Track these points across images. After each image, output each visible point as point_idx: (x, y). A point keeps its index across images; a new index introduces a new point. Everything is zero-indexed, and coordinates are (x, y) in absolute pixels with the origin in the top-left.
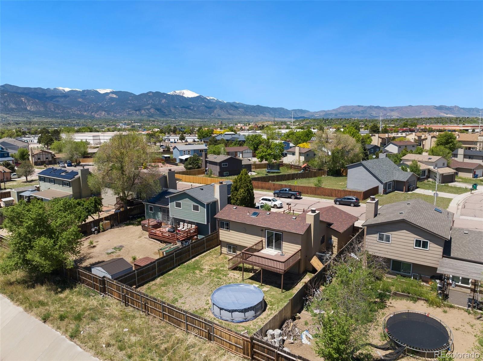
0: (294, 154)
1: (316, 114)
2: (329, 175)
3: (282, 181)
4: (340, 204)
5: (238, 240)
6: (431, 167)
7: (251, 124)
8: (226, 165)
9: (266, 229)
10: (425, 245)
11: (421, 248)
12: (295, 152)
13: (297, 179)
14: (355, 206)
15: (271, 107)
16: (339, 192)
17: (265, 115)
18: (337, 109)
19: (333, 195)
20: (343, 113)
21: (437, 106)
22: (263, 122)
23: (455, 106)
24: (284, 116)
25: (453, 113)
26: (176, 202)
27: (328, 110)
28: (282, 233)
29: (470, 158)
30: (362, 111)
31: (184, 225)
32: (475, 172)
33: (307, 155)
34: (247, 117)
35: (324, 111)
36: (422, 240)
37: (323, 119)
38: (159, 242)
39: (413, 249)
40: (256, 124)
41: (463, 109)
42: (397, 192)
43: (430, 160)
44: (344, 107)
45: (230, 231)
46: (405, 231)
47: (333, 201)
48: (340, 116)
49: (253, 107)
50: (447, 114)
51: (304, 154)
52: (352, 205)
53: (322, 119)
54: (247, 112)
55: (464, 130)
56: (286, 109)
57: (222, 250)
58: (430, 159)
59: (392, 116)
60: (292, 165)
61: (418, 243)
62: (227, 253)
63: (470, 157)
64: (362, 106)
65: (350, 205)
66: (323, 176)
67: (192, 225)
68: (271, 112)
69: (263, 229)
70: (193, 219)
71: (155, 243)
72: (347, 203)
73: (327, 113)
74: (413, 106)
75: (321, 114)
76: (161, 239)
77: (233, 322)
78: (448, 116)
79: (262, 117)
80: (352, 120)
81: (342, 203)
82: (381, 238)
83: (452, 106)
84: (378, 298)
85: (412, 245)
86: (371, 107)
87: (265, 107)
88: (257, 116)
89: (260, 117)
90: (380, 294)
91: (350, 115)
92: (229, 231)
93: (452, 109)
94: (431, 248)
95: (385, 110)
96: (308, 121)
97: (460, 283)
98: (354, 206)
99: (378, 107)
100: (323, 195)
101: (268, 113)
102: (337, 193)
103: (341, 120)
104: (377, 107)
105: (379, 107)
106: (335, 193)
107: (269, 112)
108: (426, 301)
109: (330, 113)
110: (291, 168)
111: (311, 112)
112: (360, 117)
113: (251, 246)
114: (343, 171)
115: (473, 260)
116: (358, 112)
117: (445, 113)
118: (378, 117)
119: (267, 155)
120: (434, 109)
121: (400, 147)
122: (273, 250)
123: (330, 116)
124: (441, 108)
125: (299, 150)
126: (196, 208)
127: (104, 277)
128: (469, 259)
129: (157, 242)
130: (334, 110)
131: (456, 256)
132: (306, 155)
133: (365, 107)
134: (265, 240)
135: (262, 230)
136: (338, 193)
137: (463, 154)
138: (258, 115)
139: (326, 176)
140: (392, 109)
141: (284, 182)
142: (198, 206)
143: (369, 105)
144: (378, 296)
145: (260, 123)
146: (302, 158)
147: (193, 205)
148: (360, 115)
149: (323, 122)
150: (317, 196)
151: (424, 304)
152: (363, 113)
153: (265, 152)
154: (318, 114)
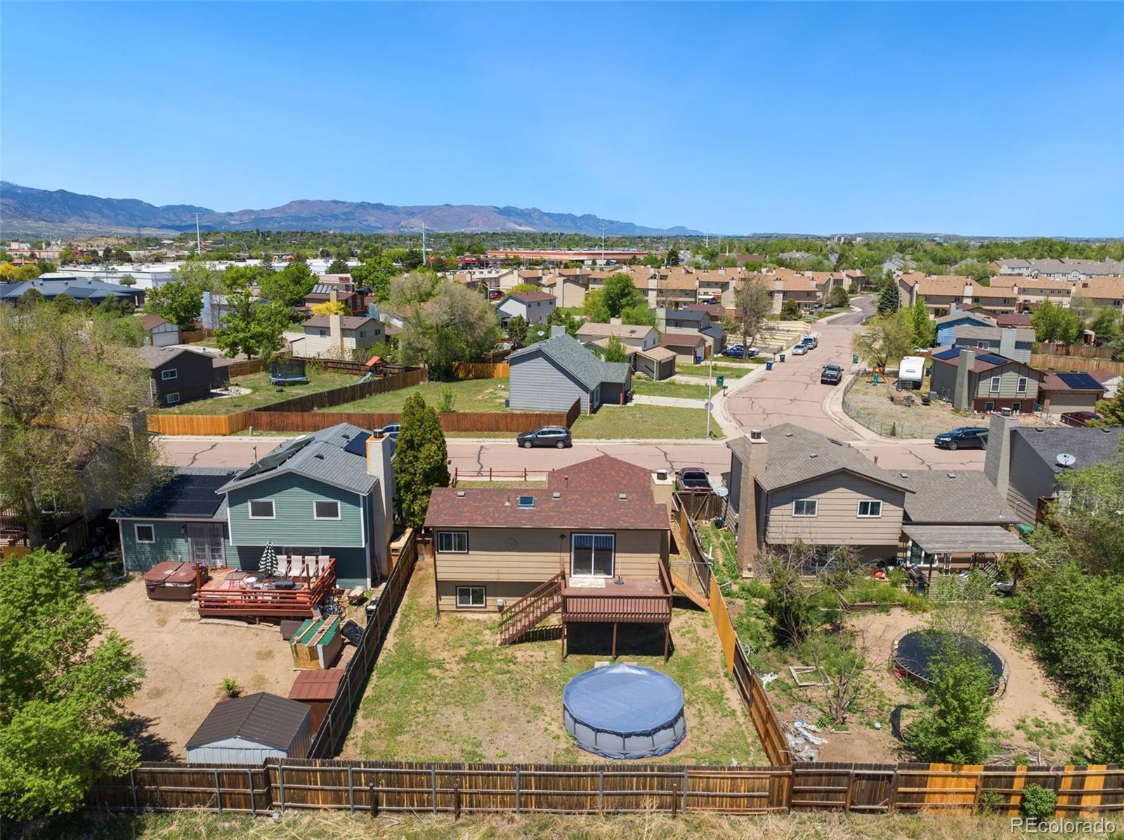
0: (324, 331)
1: (231, 220)
2: (432, 380)
3: (339, 404)
4: (533, 446)
5: (495, 570)
6: (639, 349)
7: (53, 242)
8: (173, 374)
9: (572, 531)
10: (875, 509)
11: (868, 516)
12: (329, 328)
13: (371, 395)
14: (566, 446)
15: (104, 197)
16: (515, 418)
17: (87, 218)
18: (284, 206)
19: (501, 426)
20: (300, 219)
21: (500, 207)
22: (90, 239)
23: (534, 208)
24: (143, 223)
25: (531, 224)
26: (253, 504)
27: (263, 210)
28: (615, 534)
29: (676, 325)
30: (344, 214)
31: (289, 562)
32: (696, 352)
33: (362, 333)
34: (31, 223)
35: (252, 212)
36: (870, 500)
37: (258, 231)
38: (244, 624)
39: (855, 519)
40: (70, 245)
41: (548, 215)
42: (608, 407)
43: (634, 336)
44: (302, 202)
45: (470, 552)
46: (842, 489)
47: (515, 440)
48: (297, 226)
49: (46, 196)
50: (520, 226)
51: (354, 333)
52: (560, 445)
53: (255, 232)
54: (29, 207)
55: (577, 261)
56: (149, 205)
57: (440, 602)
58: (633, 332)
59: (411, 228)
60: (326, 362)
61: (864, 508)
62: (457, 607)
63: (677, 323)
64: (344, 203)
65: (555, 447)
66: (421, 383)
67: (320, 557)
68: (105, 211)
69: (563, 534)
70: (320, 541)
71: (231, 628)
72: (548, 443)
73: (258, 216)
74: (453, 207)
75: (246, 218)
76: (242, 614)
77: (656, 755)
78: (523, 228)
79: (79, 224)
80: (330, 235)
81: (536, 442)
82: (799, 509)
83: (527, 209)
84: (825, 622)
85: (854, 513)
86: (363, 206)
87: (84, 197)
88: (62, 221)
89: (72, 224)
90: (827, 614)
91: (316, 223)
92: (468, 553)
93: (527, 214)
94: (885, 513)
95: (395, 213)
96: (220, 238)
97: (922, 563)
98: (564, 448)
99: (379, 207)
100: (477, 430)
101: (96, 212)
102: (509, 421)
103: (302, 235)
104: (378, 204)
105: (382, 205)
106: (504, 422)
107: (99, 211)
108: (902, 606)
109: (268, 216)
110: (326, 368)
111: (219, 215)
112: (342, 228)
113: (551, 577)
114: (458, 368)
115: (944, 520)
116: (335, 217)
117: (515, 223)
118: (381, 229)
119: (251, 338)
120: (495, 214)
121: (530, 306)
122: (592, 576)
123: (268, 223)
124: (507, 212)
125: (341, 323)
126: (327, 510)
127: (267, 761)
128: (938, 520)
129: (238, 623)
130: (276, 210)
131: (919, 520)
132: (359, 334)
133: (351, 204)
134: (567, 557)
135: (563, 536)
136: (511, 422)
137: (664, 317)
138: (65, 218)
139: (427, 381)
140: (411, 212)
141: (346, 406)
142: (336, 504)
143: (359, 201)
144: (824, 619)
145: (80, 241)
146: (351, 343)
147: (317, 503)
148: (340, 223)
149: (260, 239)
150: (464, 433)
151: (903, 613)
152: (347, 219)
153: (243, 330)
154: (238, 218)
